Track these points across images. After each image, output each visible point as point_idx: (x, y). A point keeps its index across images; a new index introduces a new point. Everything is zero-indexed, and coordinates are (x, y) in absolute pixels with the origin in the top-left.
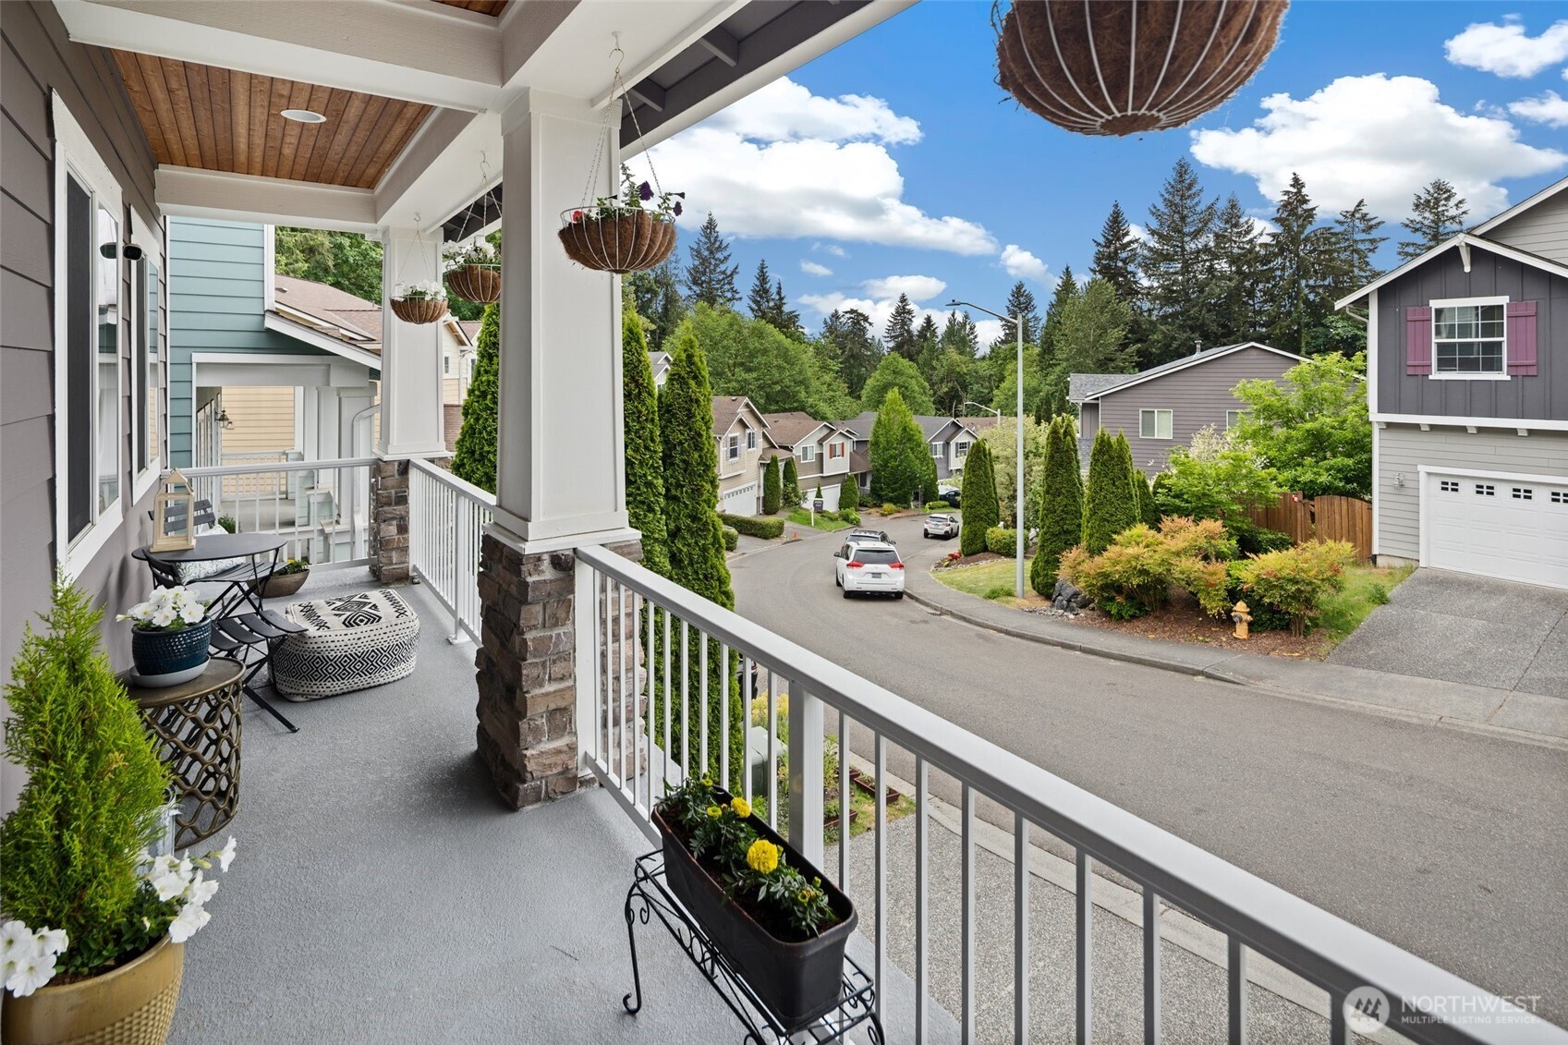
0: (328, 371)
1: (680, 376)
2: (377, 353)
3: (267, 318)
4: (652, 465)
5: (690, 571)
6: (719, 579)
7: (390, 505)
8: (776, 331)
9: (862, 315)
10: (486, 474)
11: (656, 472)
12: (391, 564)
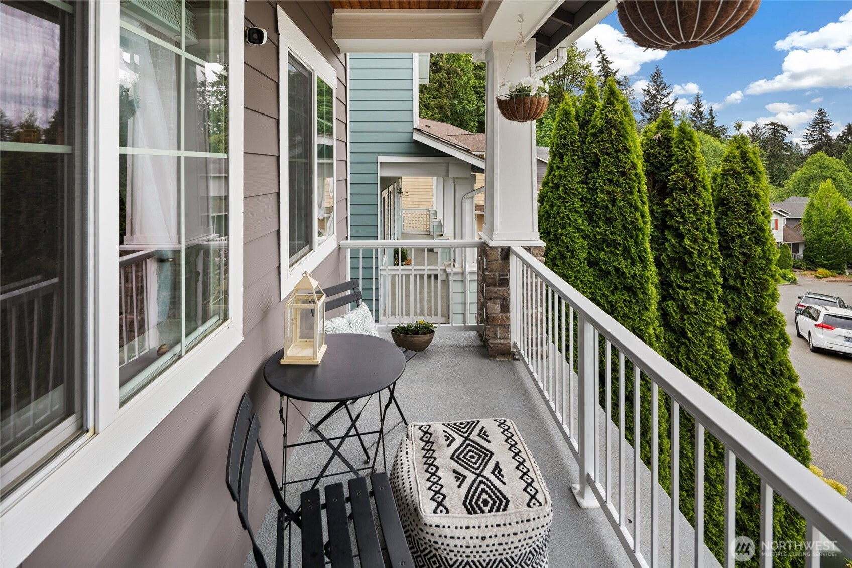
0: (448, 167)
1: (734, 171)
2: (481, 157)
3: (414, 134)
4: (711, 256)
5: (754, 363)
6: (790, 378)
7: (494, 285)
8: (712, 139)
9: (781, 126)
10: (560, 252)
11: (715, 263)
12: (496, 338)
